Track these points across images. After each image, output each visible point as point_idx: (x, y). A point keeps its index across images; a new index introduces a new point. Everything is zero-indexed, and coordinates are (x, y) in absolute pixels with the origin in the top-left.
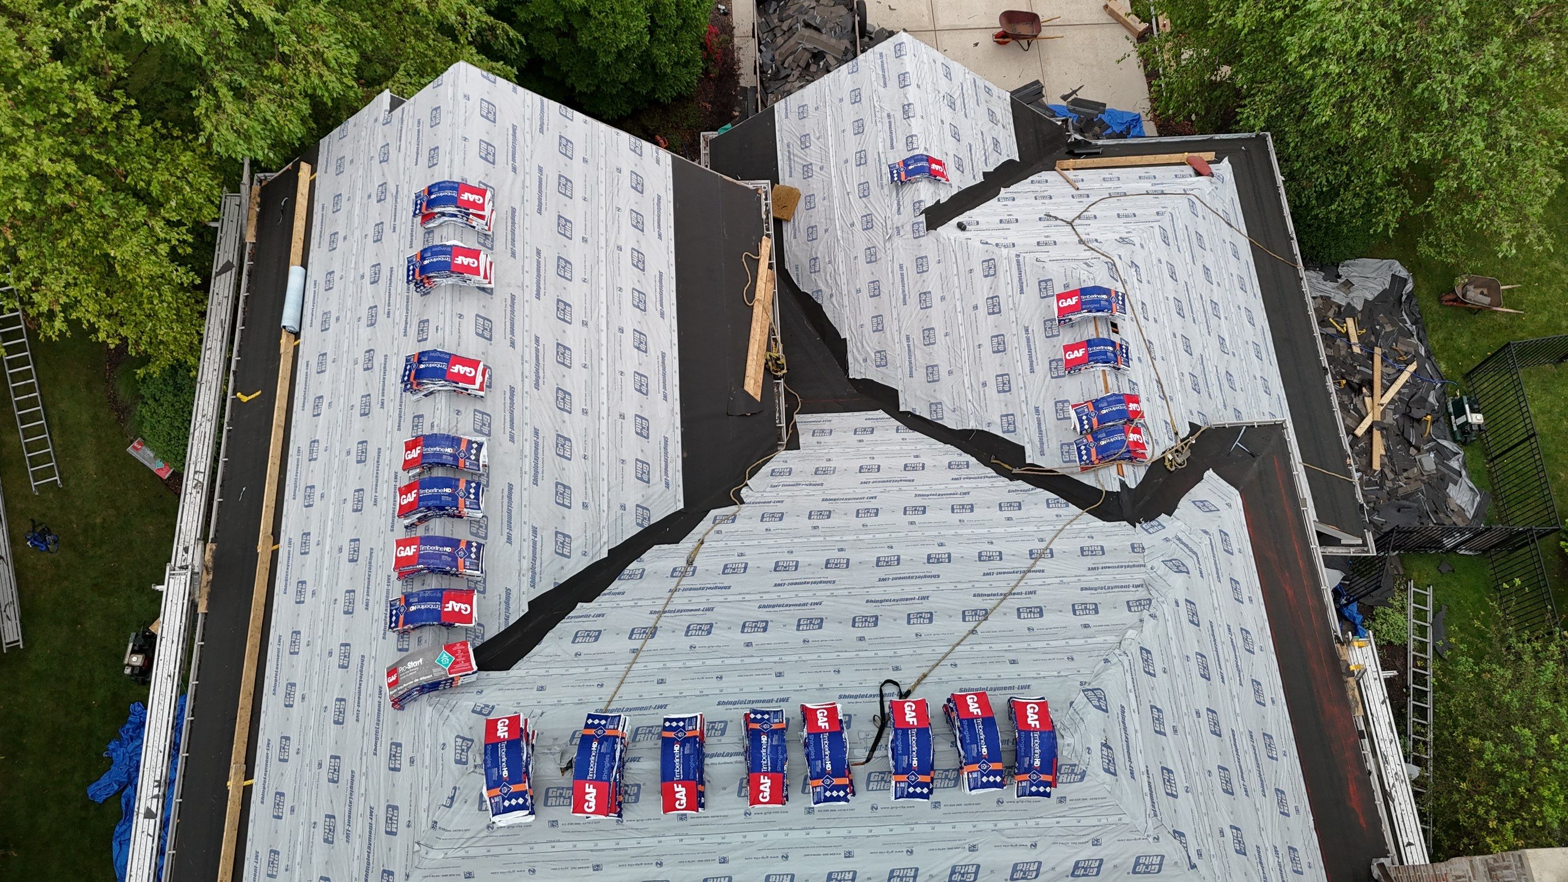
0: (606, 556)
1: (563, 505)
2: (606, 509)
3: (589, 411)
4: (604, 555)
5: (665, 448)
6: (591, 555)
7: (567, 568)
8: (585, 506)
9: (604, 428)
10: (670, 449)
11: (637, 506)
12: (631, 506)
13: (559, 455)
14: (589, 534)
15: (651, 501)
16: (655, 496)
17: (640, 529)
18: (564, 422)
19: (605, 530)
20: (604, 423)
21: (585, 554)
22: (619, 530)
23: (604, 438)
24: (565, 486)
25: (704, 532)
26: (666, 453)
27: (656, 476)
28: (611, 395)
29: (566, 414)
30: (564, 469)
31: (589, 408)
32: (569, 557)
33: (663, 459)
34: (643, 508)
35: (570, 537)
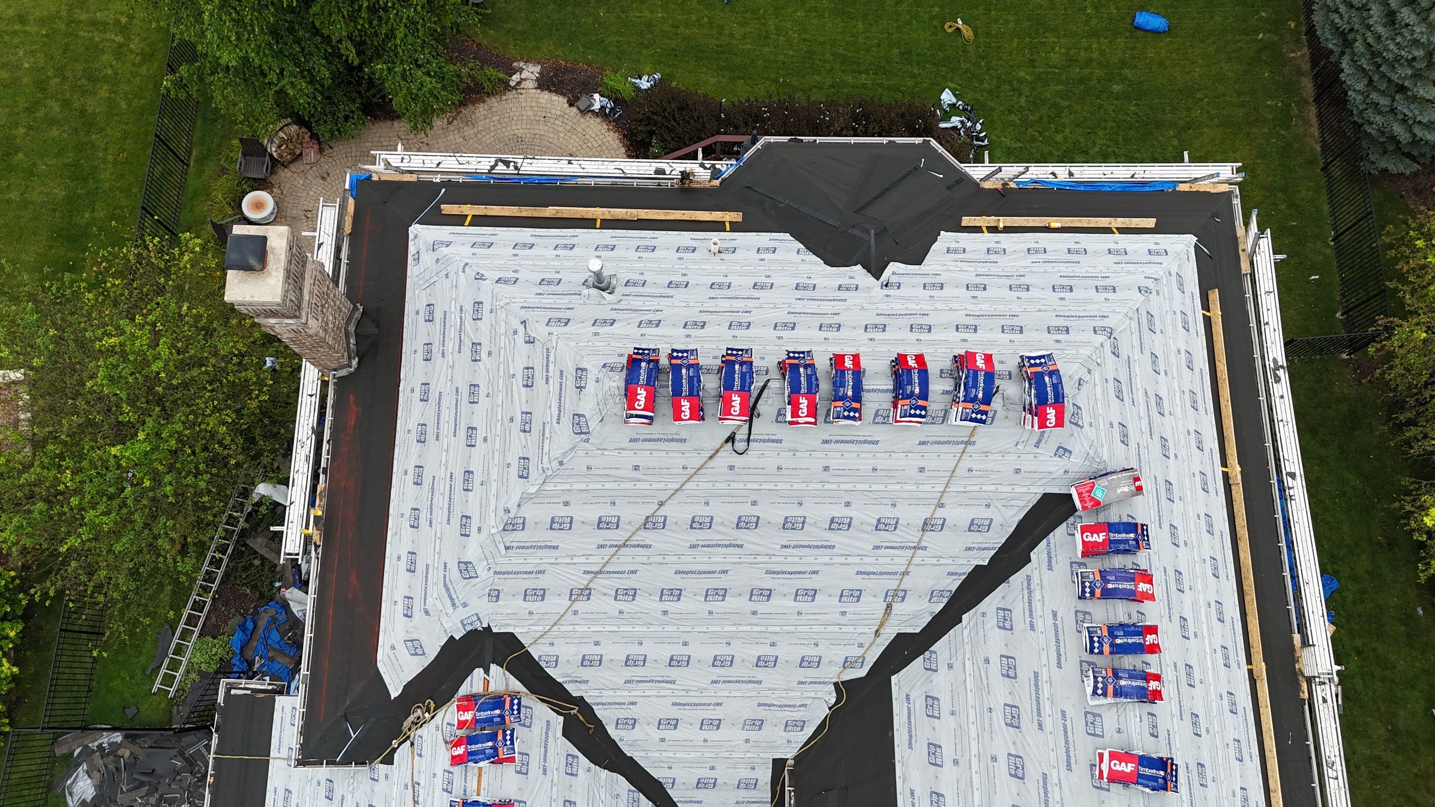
0: (963, 616)
1: (1007, 657)
2: (967, 662)
3: (990, 760)
4: (965, 617)
5: (911, 736)
6: (978, 614)
7: (999, 598)
8: (987, 661)
9: (974, 744)
10: (906, 736)
11: (936, 671)
12: (943, 669)
13: (1015, 707)
14: (981, 634)
15: (924, 678)
16: (919, 683)
17: (932, 649)
18: (1014, 743)
19: (966, 641)
20: (974, 751)
21: (984, 614)
22: (953, 643)
23: (973, 734)
24: (1008, 676)
25: (873, 646)
26: (910, 731)
27: (919, 704)
28: (968, 783)
29: (1013, 752)
30: (1010, 694)
31: (990, 764)
32: (998, 609)
33: (913, 724)
34: (930, 669)
35: (999, 627)
